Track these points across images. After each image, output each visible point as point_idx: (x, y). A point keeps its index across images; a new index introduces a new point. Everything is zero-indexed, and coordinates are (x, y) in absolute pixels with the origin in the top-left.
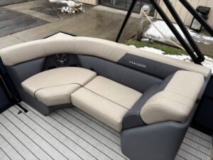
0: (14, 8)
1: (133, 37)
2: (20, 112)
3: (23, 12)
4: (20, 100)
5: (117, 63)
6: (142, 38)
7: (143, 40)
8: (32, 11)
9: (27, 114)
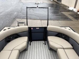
0: (63, 13)
2: (44, 44)
3: (66, 15)
4: (46, 41)
8: (69, 15)
9: (45, 45)
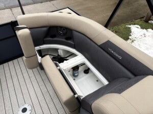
1: (143, 18)
5: (99, 46)
6: (150, 20)
7: (150, 22)
